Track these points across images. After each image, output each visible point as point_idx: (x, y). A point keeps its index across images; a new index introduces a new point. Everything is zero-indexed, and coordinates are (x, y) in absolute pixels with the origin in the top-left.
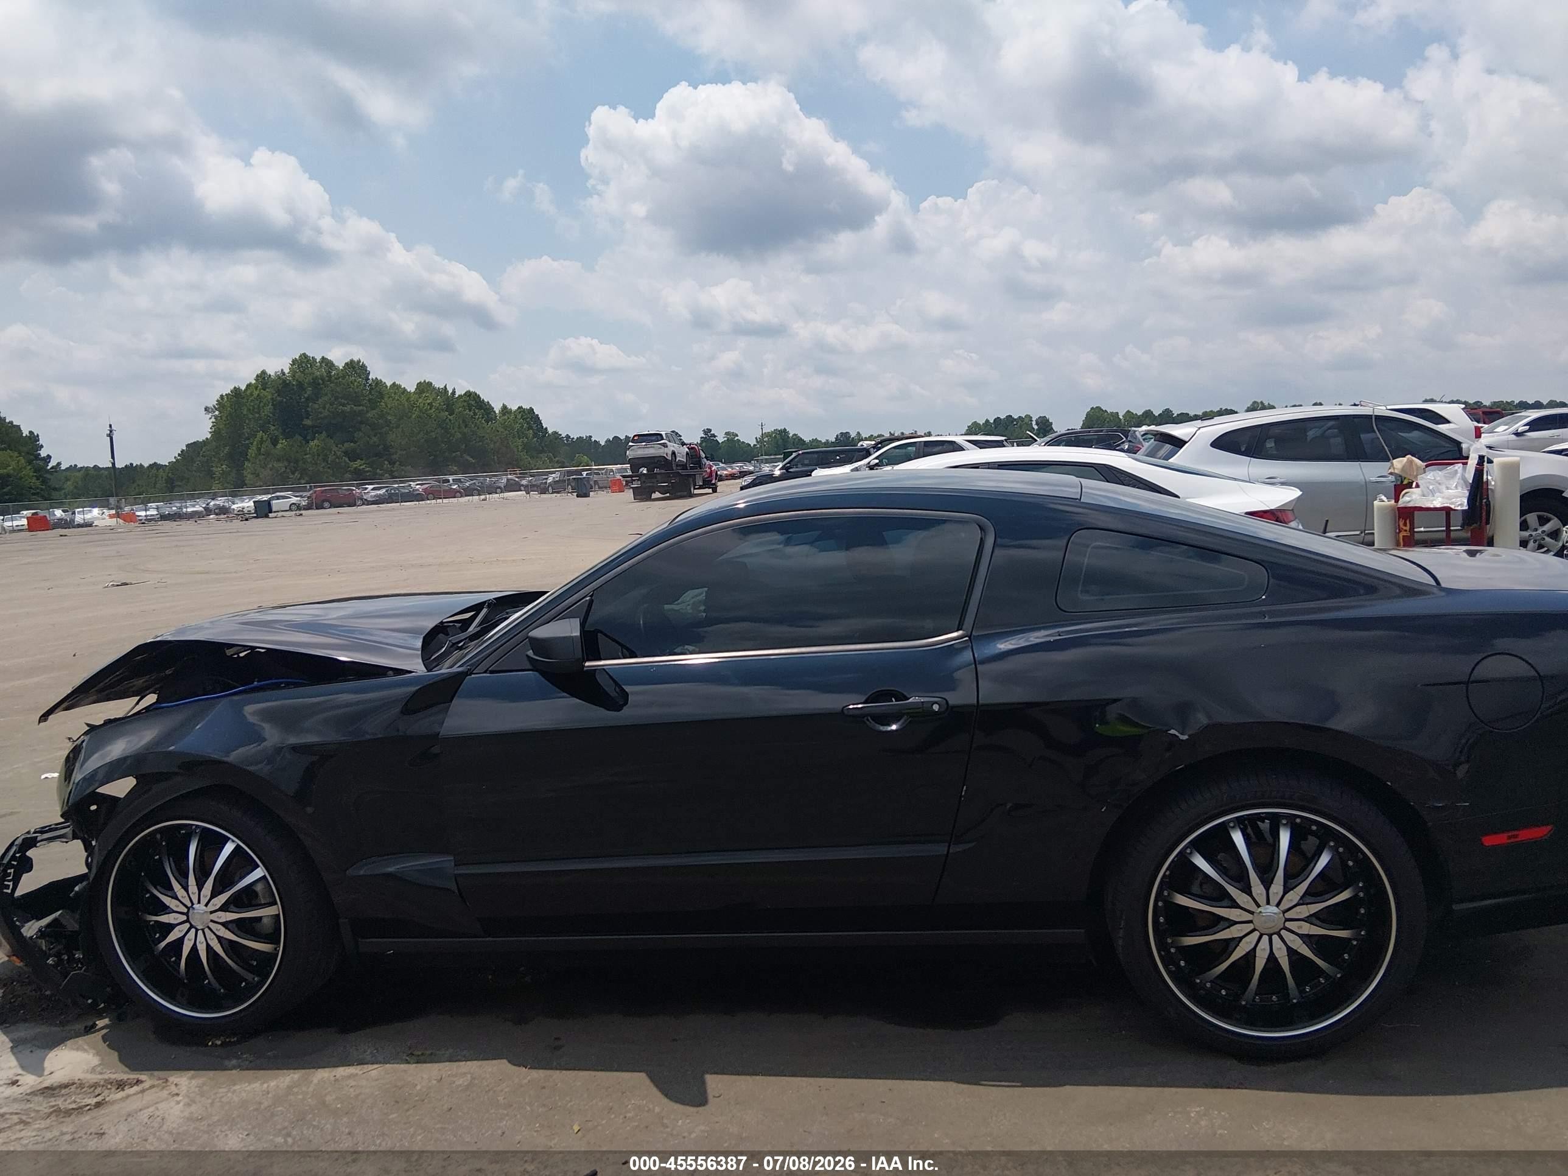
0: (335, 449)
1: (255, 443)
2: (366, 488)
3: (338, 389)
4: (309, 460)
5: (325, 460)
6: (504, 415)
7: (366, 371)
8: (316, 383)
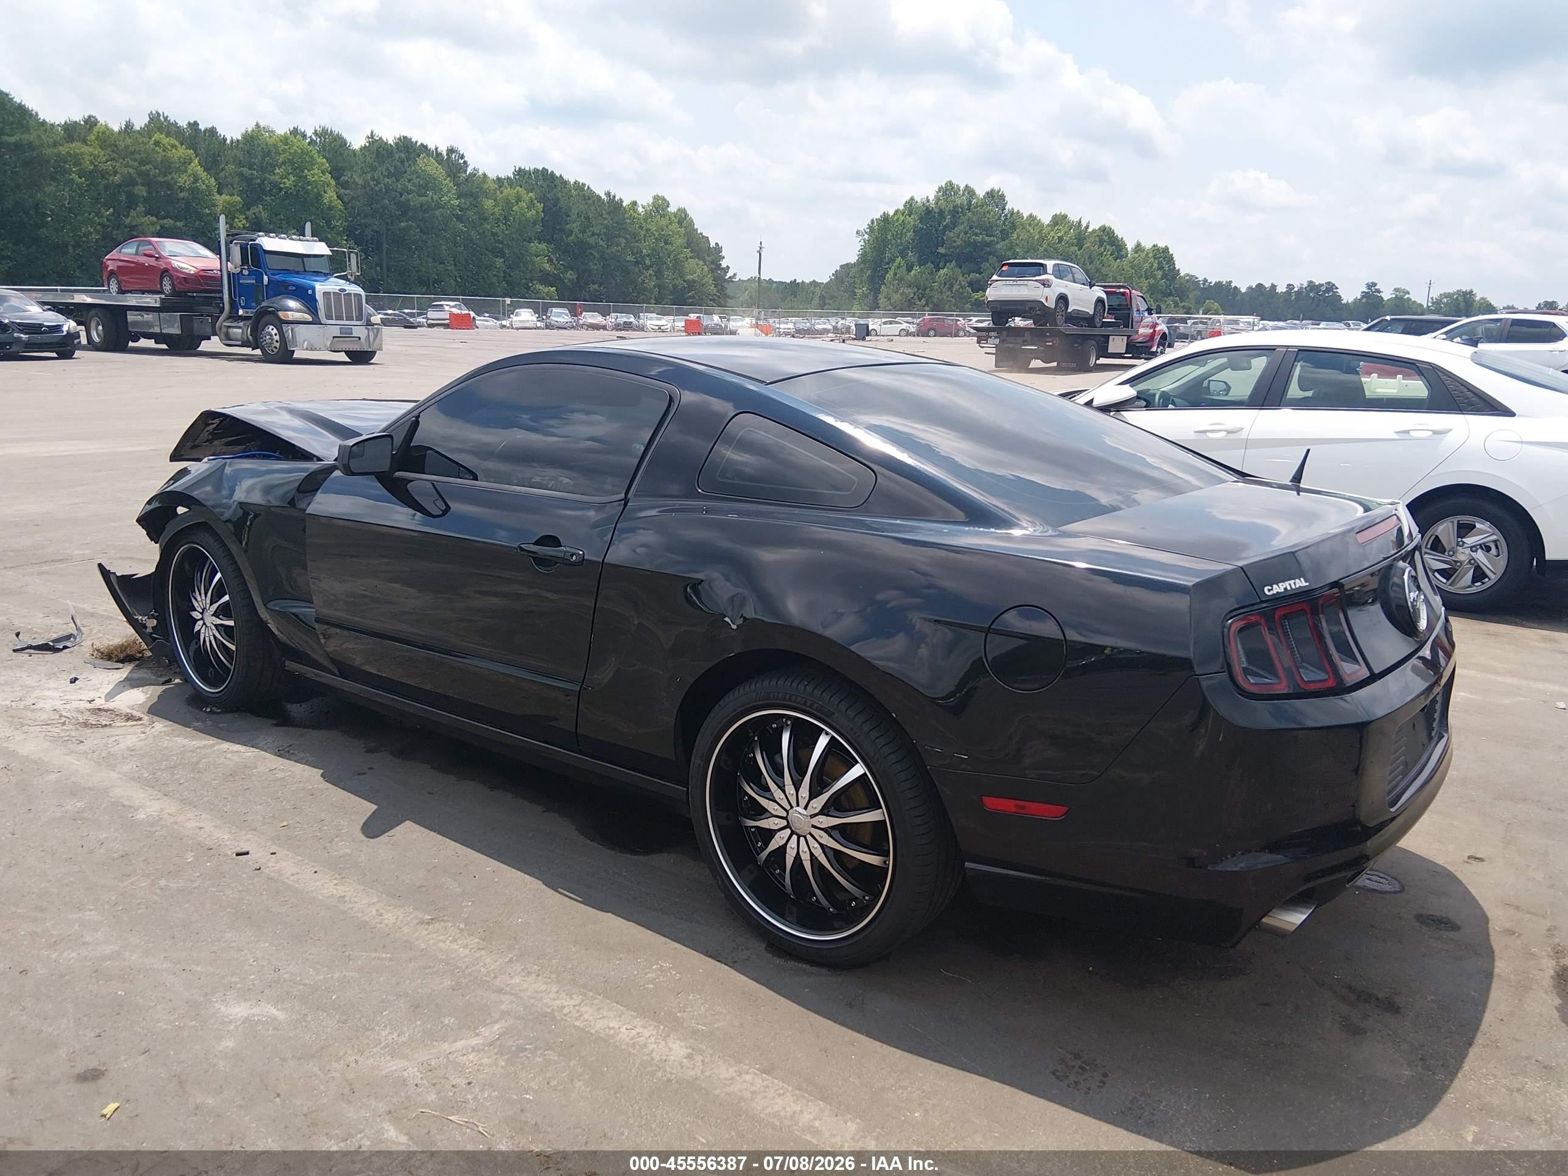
0: (961, 278)
1: (893, 268)
2: (971, 320)
3: (975, 219)
4: (936, 288)
5: (950, 289)
6: (1136, 252)
7: (1004, 200)
8: (956, 212)
